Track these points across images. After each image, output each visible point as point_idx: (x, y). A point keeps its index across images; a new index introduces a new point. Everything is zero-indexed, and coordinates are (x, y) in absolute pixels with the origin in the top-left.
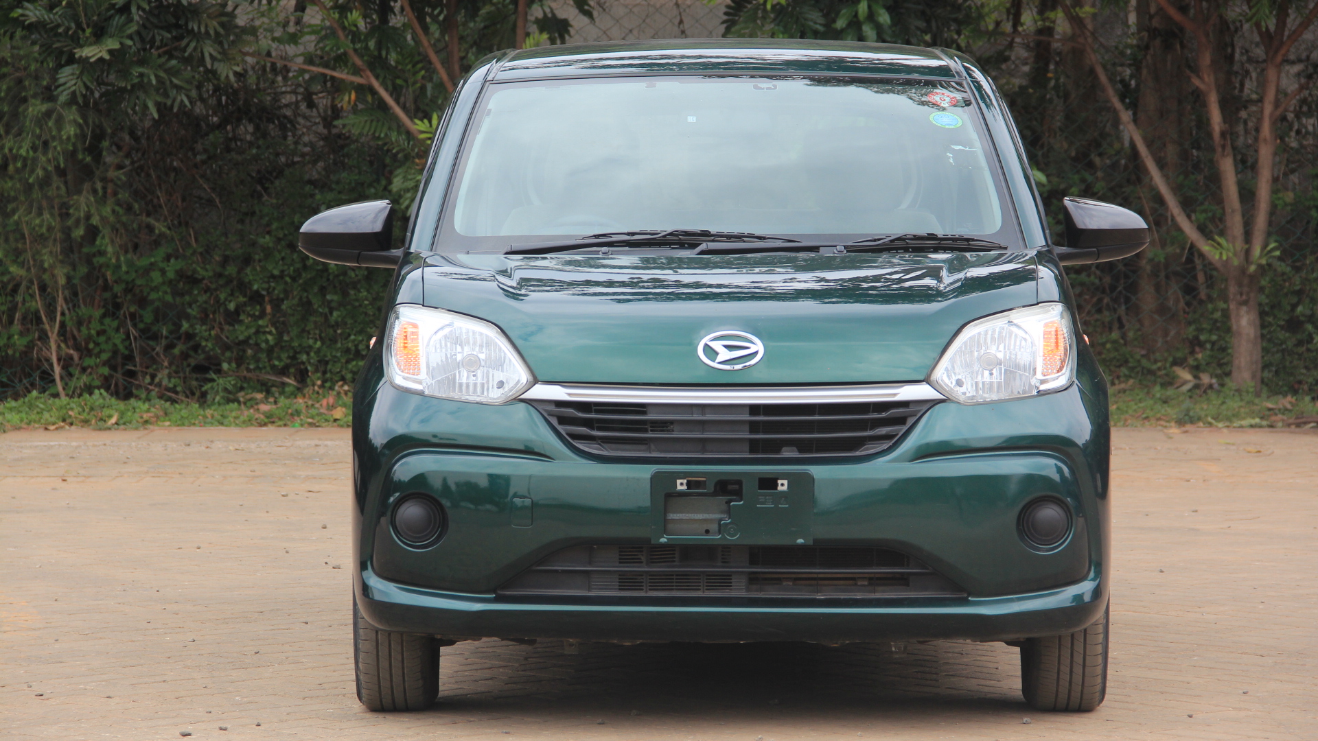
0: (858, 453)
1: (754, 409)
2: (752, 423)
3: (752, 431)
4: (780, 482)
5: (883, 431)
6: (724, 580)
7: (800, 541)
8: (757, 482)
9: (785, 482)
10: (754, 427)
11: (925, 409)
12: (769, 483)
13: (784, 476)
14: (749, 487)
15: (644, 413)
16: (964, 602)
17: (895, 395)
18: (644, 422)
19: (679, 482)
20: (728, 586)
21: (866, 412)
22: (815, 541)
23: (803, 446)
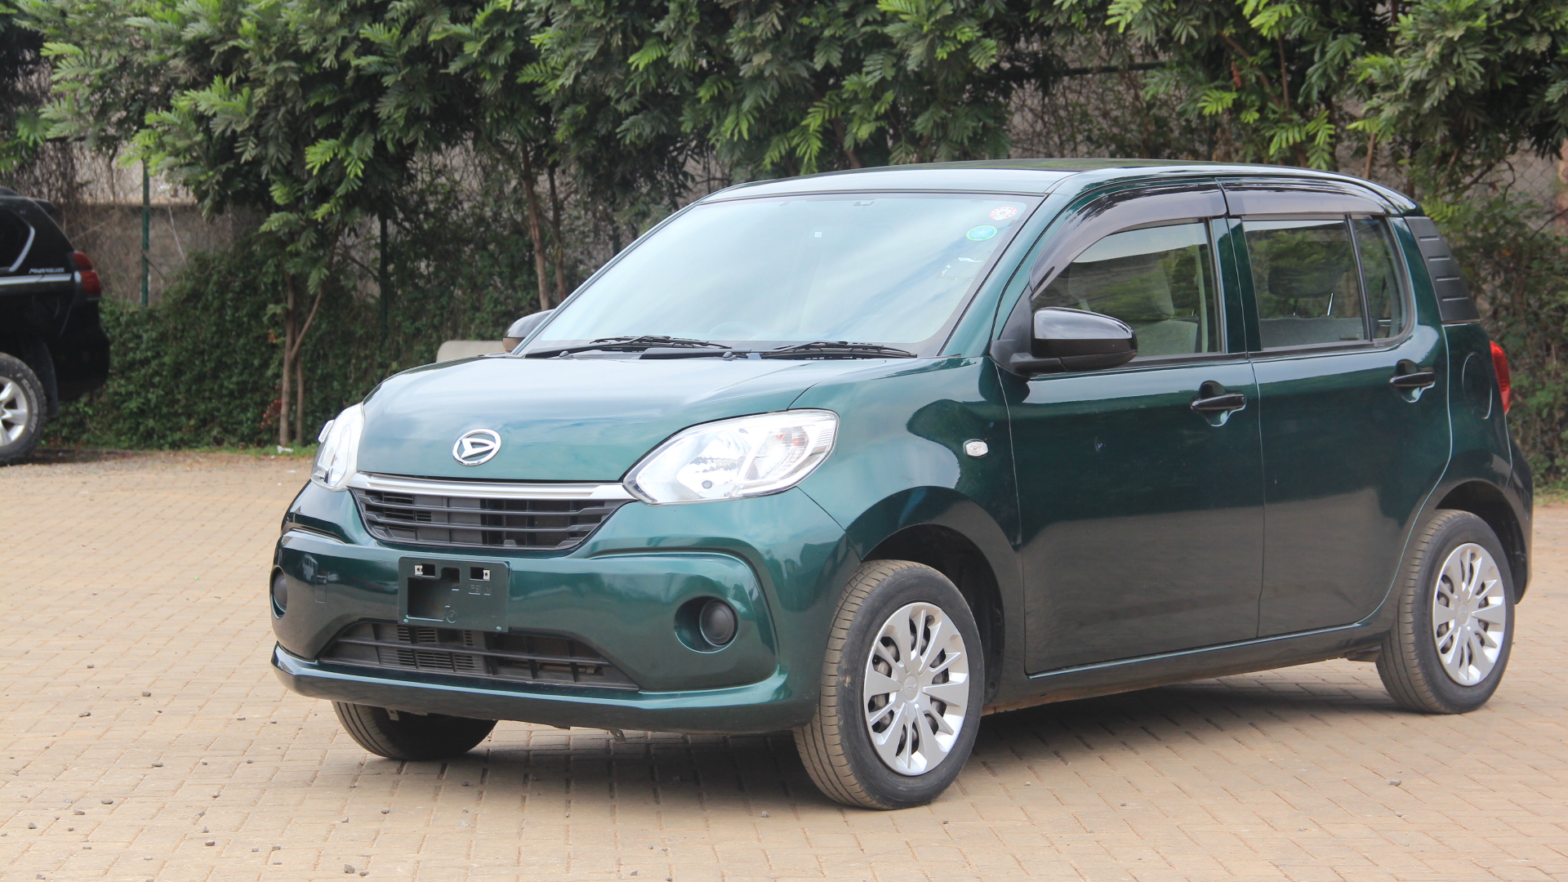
0: (557, 548)
1: (484, 503)
2: (483, 516)
3: (483, 523)
4: (485, 571)
5: (576, 528)
6: (468, 661)
7: (499, 628)
8: (469, 572)
9: (488, 572)
10: (484, 519)
11: (616, 507)
12: (477, 572)
13: (489, 566)
14: (465, 575)
15: (410, 502)
16: (634, 695)
17: (590, 493)
18: (410, 511)
19: (416, 567)
20: (470, 667)
21: (567, 509)
22: (510, 628)
23: (520, 539)
